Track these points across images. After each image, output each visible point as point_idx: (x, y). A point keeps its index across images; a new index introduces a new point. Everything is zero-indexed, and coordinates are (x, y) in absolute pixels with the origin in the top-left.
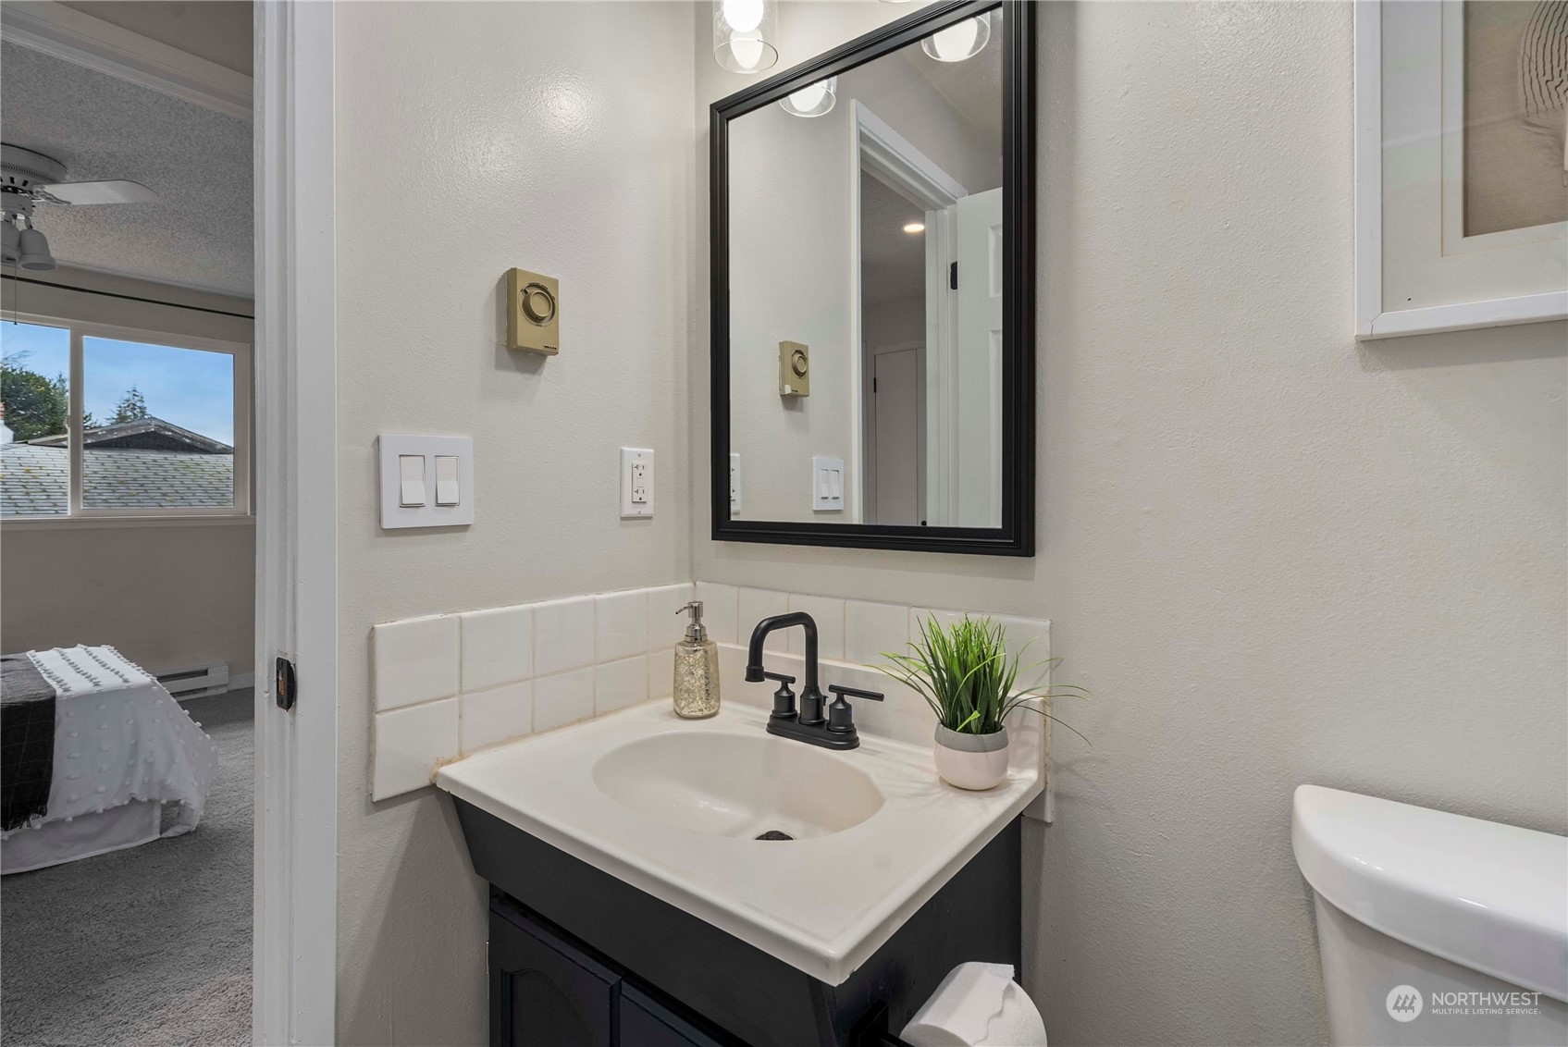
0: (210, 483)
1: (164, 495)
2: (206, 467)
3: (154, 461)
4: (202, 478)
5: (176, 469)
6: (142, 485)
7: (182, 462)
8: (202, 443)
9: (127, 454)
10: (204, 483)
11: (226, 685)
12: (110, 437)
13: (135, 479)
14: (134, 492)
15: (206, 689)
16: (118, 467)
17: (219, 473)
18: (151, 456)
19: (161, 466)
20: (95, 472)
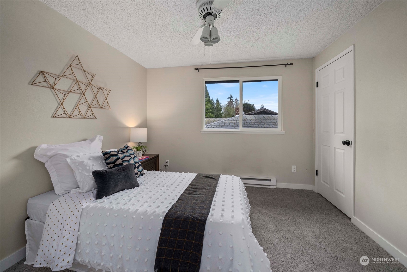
0: (273, 121)
1: (265, 124)
2: (272, 118)
3: (264, 117)
4: (272, 120)
5: (267, 118)
6: (261, 122)
7: (268, 117)
8: (272, 112)
9: (260, 116)
10: (272, 121)
11: (276, 186)
12: (257, 112)
13: (260, 120)
14: (260, 123)
15: (270, 185)
16: (258, 118)
17: (275, 119)
18: (263, 116)
19: (265, 118)
20: (254, 119)
